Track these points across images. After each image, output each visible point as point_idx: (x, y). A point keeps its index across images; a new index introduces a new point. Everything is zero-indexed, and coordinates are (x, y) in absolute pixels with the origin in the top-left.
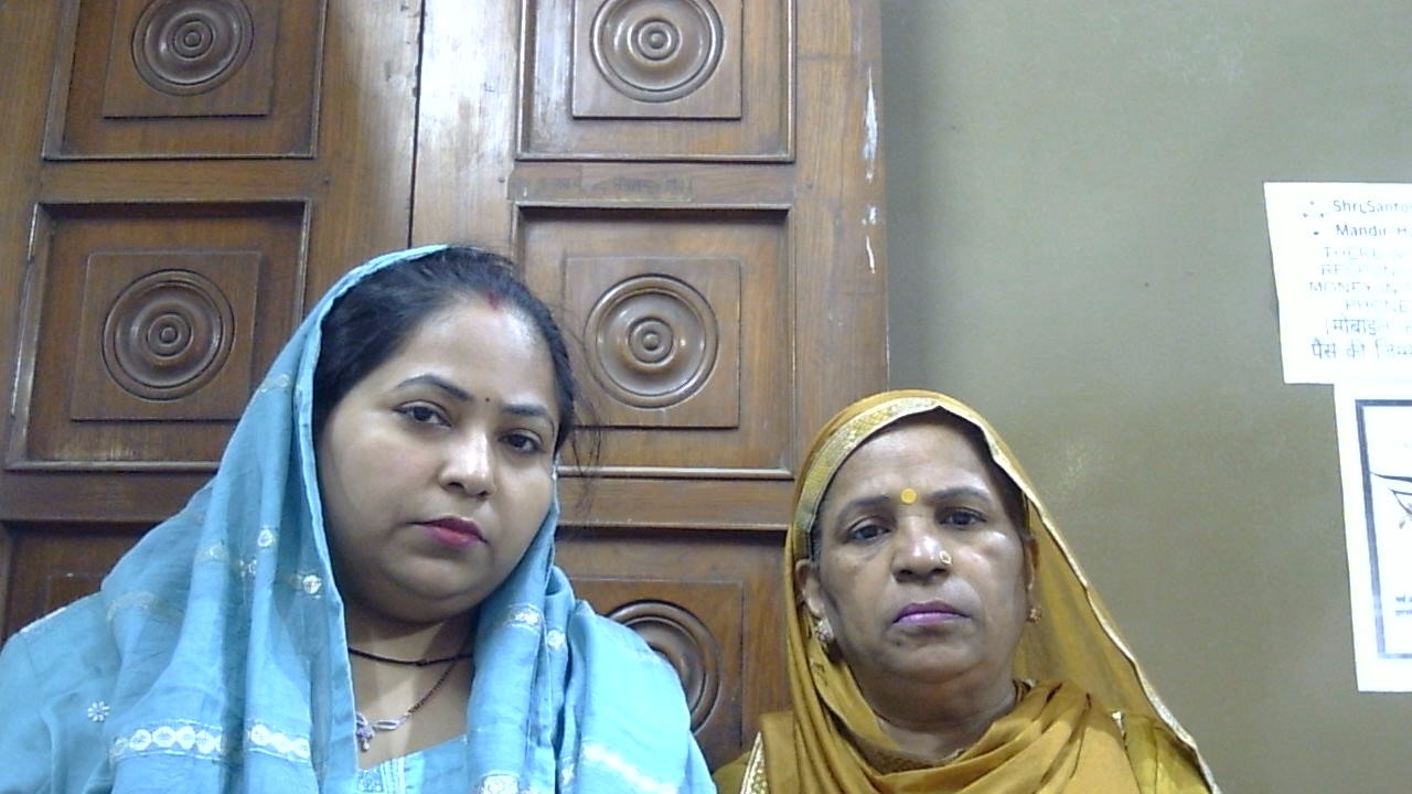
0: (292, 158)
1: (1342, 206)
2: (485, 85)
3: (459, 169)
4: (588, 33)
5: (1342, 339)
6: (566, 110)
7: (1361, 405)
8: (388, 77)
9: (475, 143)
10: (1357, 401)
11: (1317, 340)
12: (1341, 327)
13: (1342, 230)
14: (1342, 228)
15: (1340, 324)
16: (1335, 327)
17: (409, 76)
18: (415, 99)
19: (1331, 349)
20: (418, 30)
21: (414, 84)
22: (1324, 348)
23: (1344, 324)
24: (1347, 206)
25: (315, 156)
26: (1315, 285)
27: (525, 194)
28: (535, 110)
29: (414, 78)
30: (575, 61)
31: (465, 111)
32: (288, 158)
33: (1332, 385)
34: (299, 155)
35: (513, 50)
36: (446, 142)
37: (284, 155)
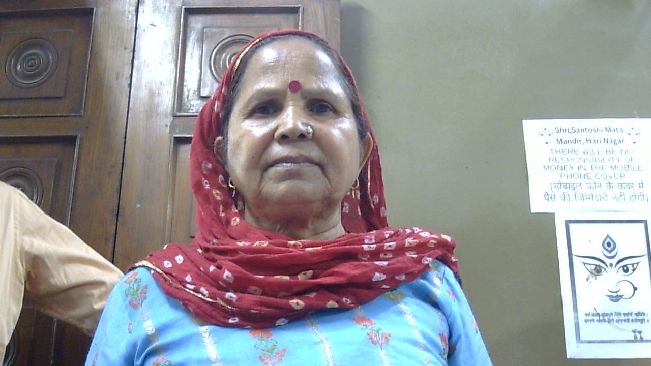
0: (72, 116)
1: (560, 130)
2: (161, 82)
3: (147, 121)
4: (208, 59)
5: (559, 192)
6: (198, 94)
7: (568, 223)
8: (117, 79)
9: (155, 109)
10: (566, 221)
11: (546, 192)
12: (558, 187)
13: (559, 141)
14: (559, 140)
15: (558, 185)
16: (555, 187)
17: (126, 79)
18: (129, 89)
19: (553, 197)
20: (131, 58)
21: (129, 82)
22: (550, 196)
23: (559, 185)
24: (562, 131)
25: (83, 115)
26: (546, 167)
27: (177, 131)
28: (184, 93)
29: (129, 80)
30: (203, 72)
31: (152, 94)
32: (70, 116)
33: (554, 213)
34: (76, 115)
35: (174, 67)
36: (142, 108)
37: (69, 115)
